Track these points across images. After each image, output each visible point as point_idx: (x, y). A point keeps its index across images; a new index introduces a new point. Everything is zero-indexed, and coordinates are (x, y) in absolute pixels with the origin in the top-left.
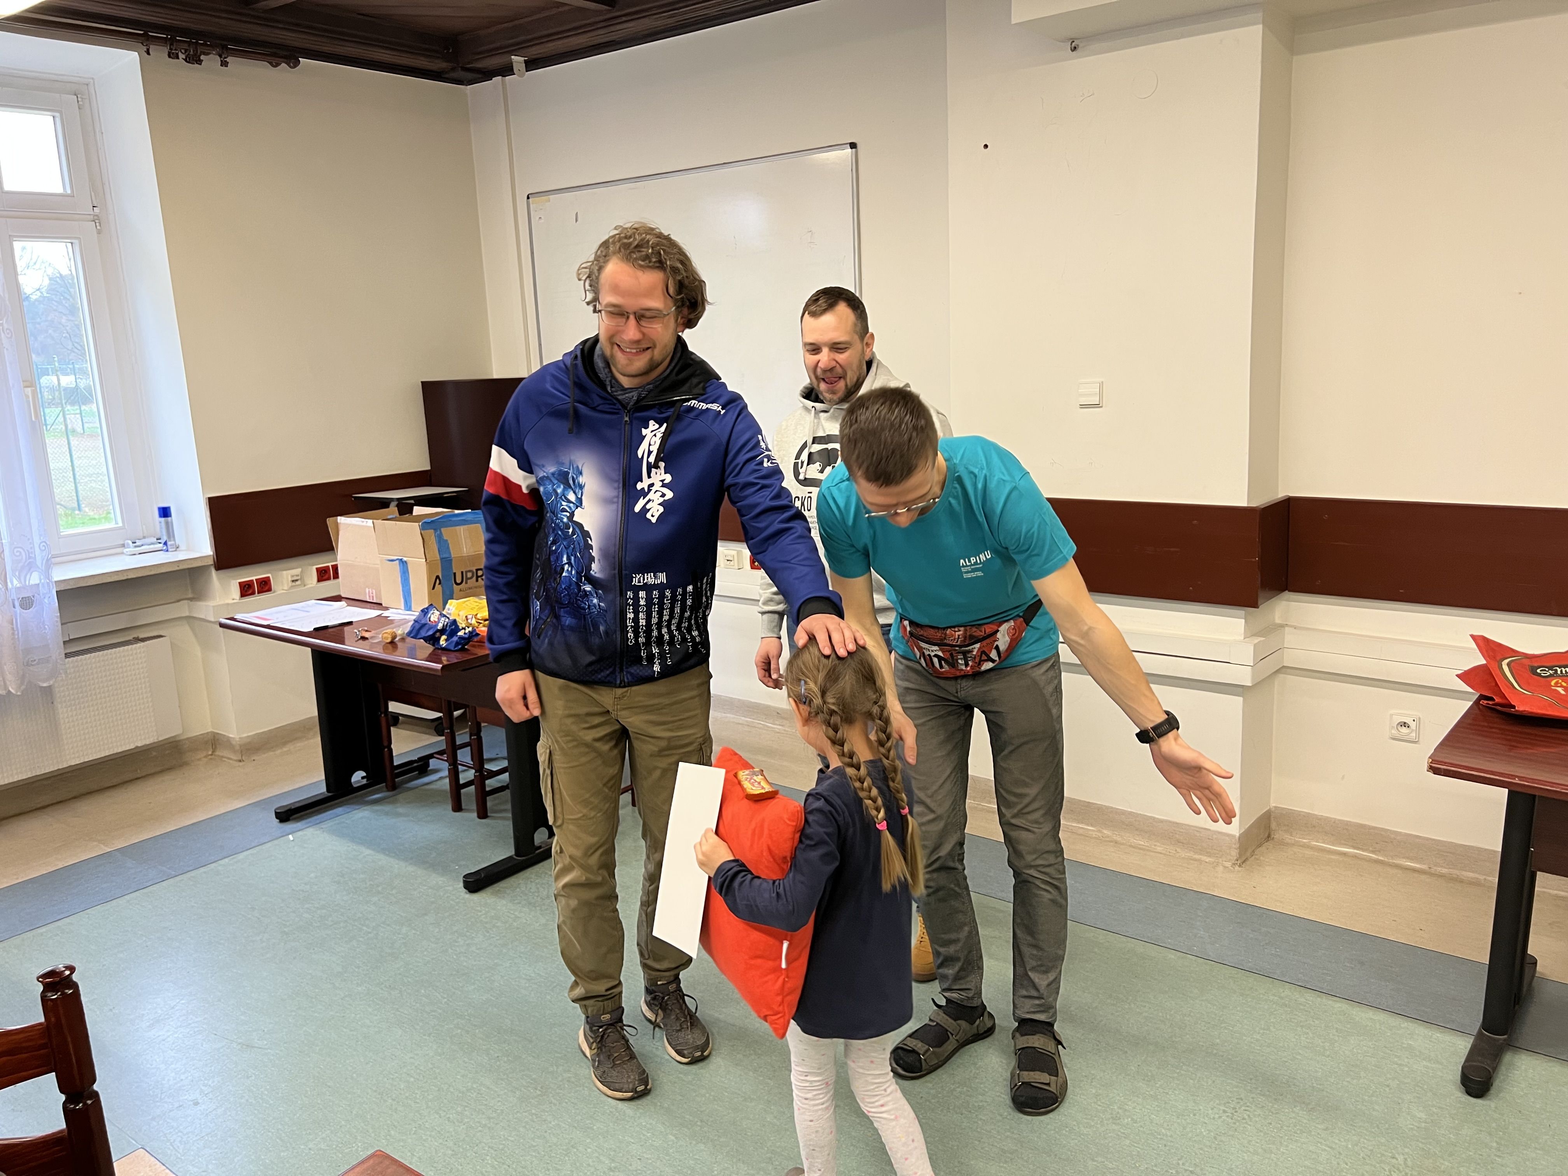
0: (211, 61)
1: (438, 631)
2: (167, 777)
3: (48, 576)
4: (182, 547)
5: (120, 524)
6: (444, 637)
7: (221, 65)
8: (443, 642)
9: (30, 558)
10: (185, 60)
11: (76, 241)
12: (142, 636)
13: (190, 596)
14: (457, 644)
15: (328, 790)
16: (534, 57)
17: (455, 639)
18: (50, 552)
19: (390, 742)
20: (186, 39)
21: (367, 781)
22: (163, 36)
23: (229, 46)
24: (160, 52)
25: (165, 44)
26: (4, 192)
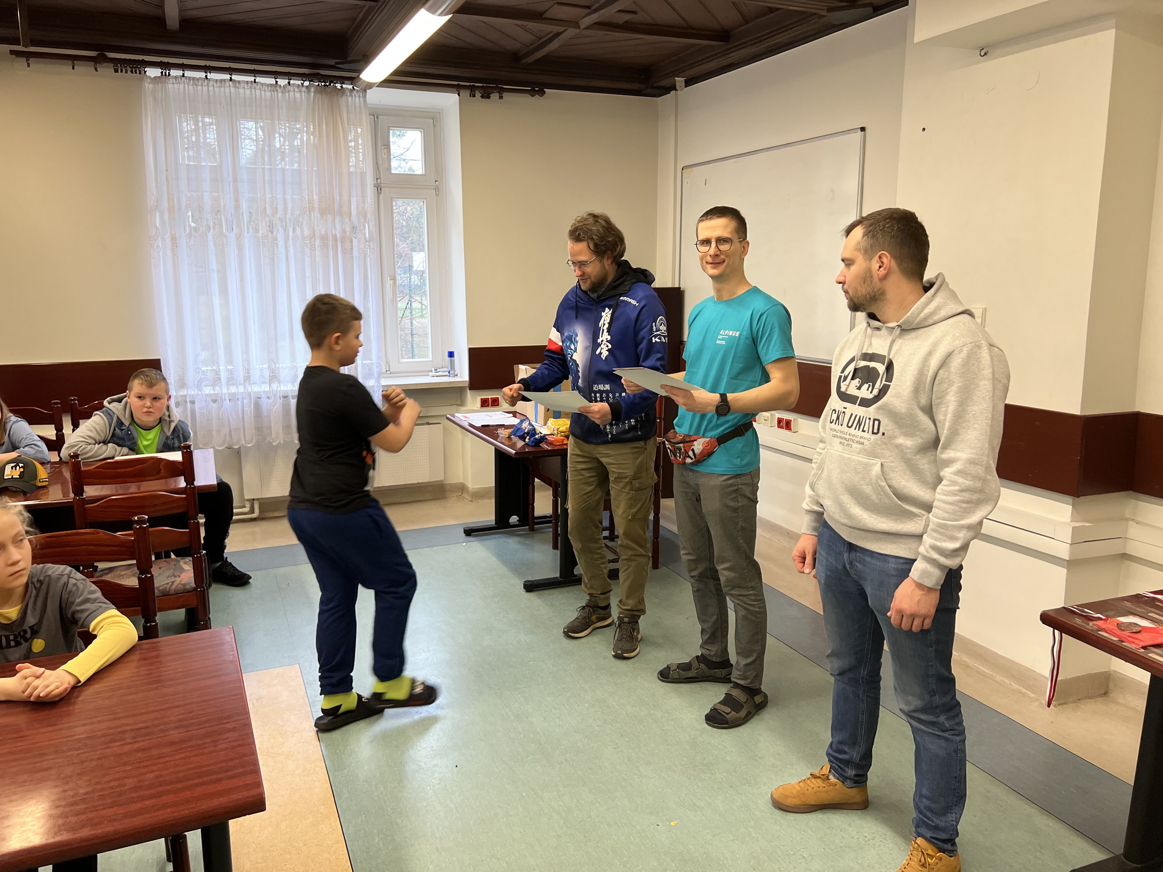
0: (495, 96)
2: (433, 503)
3: (378, 382)
4: (459, 376)
5: (431, 359)
6: (528, 437)
7: (499, 99)
8: (527, 440)
9: (370, 370)
10: (482, 97)
11: (425, 200)
12: (430, 422)
13: (459, 403)
14: (533, 442)
15: (496, 524)
16: (691, 77)
17: (532, 439)
18: (381, 369)
19: (534, 502)
20: (481, 85)
21: (517, 523)
22: (468, 84)
23: (504, 87)
24: (466, 93)
25: (468, 89)
26: (391, 174)
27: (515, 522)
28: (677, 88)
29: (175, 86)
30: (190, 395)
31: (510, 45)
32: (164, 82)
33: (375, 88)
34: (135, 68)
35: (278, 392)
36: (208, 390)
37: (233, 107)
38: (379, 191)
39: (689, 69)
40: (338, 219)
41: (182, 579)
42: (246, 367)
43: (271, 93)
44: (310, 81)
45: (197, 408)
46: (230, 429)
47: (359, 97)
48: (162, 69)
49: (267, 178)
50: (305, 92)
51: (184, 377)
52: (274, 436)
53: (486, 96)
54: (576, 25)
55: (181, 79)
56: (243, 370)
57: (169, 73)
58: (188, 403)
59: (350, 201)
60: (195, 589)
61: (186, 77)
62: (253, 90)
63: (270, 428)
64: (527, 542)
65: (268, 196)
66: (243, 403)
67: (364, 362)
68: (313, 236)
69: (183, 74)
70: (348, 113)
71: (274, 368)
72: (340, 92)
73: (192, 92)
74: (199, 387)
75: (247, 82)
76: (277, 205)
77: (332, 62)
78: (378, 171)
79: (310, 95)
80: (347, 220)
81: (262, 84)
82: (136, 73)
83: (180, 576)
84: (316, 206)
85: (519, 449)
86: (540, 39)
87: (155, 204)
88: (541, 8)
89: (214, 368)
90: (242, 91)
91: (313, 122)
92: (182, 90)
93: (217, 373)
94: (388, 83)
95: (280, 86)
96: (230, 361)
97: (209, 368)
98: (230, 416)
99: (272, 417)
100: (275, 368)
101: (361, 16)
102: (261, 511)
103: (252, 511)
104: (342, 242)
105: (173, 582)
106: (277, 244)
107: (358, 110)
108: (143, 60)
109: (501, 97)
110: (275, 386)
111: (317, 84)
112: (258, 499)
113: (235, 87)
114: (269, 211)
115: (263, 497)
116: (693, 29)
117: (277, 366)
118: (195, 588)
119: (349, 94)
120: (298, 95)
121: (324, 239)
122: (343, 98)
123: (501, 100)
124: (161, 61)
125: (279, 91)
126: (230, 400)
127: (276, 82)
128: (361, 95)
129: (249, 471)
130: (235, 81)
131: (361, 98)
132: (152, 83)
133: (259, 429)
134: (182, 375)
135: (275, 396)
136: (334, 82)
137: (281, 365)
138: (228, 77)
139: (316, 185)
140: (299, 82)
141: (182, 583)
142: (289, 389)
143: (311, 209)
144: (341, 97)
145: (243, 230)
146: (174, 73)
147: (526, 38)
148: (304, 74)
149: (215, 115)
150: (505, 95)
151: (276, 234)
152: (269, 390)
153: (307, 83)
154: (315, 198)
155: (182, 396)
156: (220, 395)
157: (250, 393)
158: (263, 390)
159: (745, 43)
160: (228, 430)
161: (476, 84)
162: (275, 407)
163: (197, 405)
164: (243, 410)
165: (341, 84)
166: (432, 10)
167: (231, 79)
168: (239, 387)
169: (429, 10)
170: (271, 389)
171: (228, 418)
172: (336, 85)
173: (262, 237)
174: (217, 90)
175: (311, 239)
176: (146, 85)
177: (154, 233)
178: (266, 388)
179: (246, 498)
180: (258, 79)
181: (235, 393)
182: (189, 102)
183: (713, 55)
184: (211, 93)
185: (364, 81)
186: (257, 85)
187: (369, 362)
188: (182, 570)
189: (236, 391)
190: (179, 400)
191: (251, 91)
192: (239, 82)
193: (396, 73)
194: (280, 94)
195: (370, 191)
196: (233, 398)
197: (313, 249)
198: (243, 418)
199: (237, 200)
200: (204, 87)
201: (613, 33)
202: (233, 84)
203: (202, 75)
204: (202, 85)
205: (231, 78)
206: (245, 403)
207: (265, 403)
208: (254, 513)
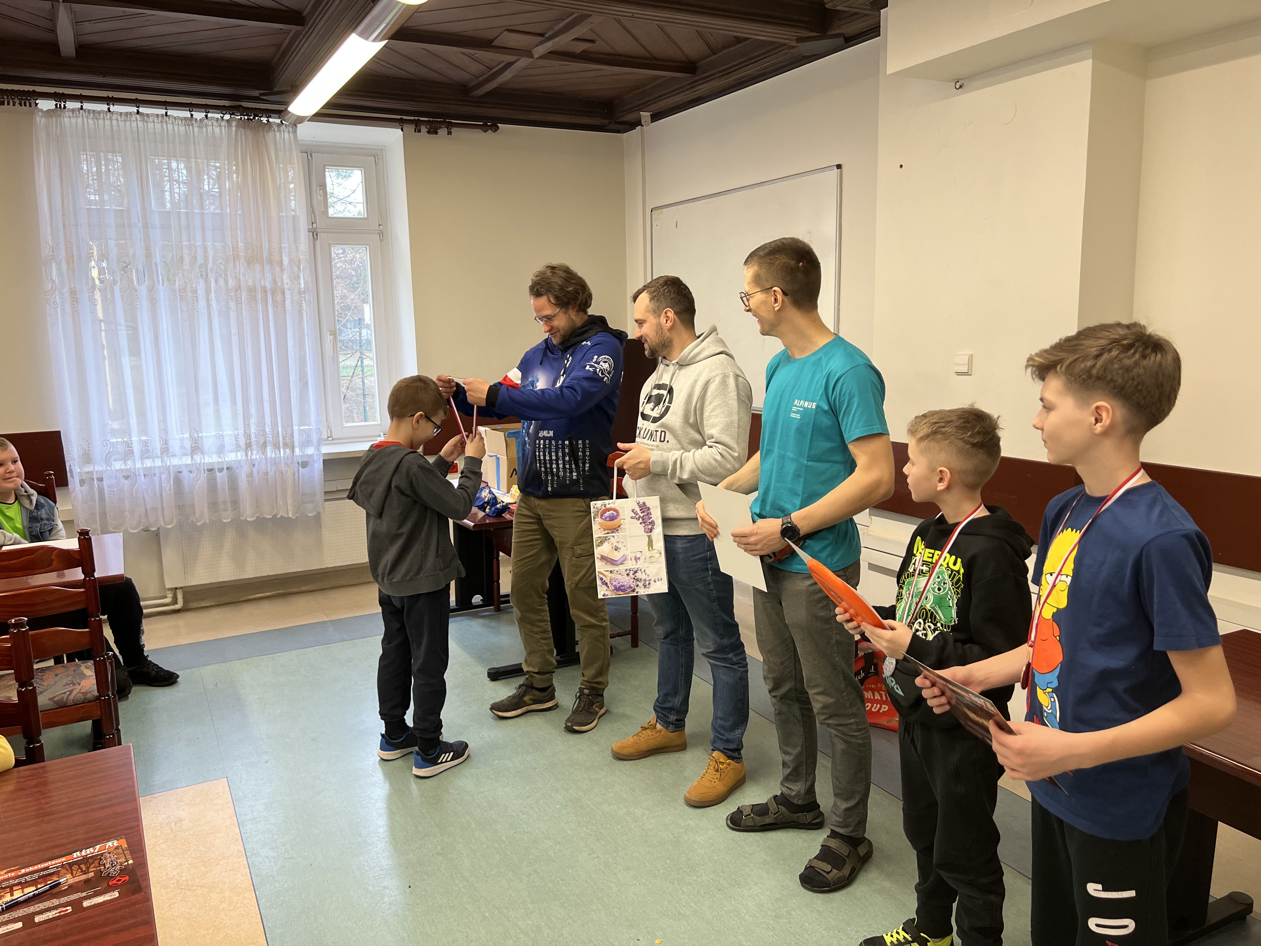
0: (443, 132)
1: (485, 502)
3: (319, 450)
6: (488, 507)
7: (448, 134)
8: (487, 510)
9: (309, 437)
10: (429, 132)
11: (368, 247)
14: (494, 512)
16: (657, 111)
17: (493, 509)
18: (321, 435)
19: (499, 579)
20: (427, 119)
21: (481, 603)
22: (413, 118)
23: (453, 121)
24: (410, 128)
25: (413, 123)
26: (328, 217)
27: (478, 602)
28: (643, 122)
29: (72, 119)
30: (97, 472)
31: (458, 75)
32: (60, 116)
33: (306, 123)
34: (24, 99)
35: (202, 465)
36: (118, 465)
37: (141, 144)
38: (315, 237)
39: (654, 103)
40: (267, 268)
41: (83, 686)
42: (164, 438)
43: (186, 128)
44: (231, 114)
45: (106, 488)
46: (146, 510)
47: (289, 132)
48: (56, 101)
49: (183, 222)
50: (225, 126)
51: (89, 450)
52: (198, 515)
53: (433, 131)
54: (529, 54)
55: (79, 112)
56: (160, 441)
57: (64, 105)
58: (95, 480)
59: (281, 247)
60: (98, 698)
61: (85, 110)
62: (164, 124)
63: (193, 506)
64: (493, 624)
65: (185, 243)
66: (161, 478)
67: (301, 428)
68: (238, 288)
69: (82, 106)
70: (276, 150)
71: (196, 437)
72: (266, 127)
73: (92, 126)
74: (107, 460)
75: (157, 115)
76: (196, 253)
77: (256, 93)
78: (313, 215)
79: (232, 130)
80: (278, 269)
81: (175, 118)
82: (25, 105)
83: (80, 684)
84: (242, 254)
85: (479, 521)
86: (491, 69)
87: (51, 254)
88: (490, 35)
89: (126, 440)
90: (151, 125)
91: (236, 159)
92: (80, 125)
93: (129, 445)
94: (320, 116)
95: (196, 119)
96: (143, 430)
97: (120, 440)
98: (145, 494)
99: (195, 492)
100: (198, 437)
101: (287, 42)
102: (185, 601)
103: (175, 602)
104: (273, 293)
105: (71, 691)
106: (197, 297)
107: (287, 147)
108: (34, 91)
109: (450, 133)
110: (198, 458)
111: (239, 117)
112: (181, 588)
113: (143, 121)
114: (187, 260)
115: (187, 585)
116: (656, 59)
117: (200, 435)
118: (97, 696)
119: (276, 129)
120: (217, 130)
121: (252, 291)
122: (270, 133)
123: (449, 136)
124: (55, 92)
125: (195, 125)
126: (145, 476)
127: (192, 115)
128: (291, 131)
129: (170, 556)
130: (142, 114)
131: (291, 134)
132: (44, 117)
133: (180, 508)
134: (87, 449)
135: (198, 469)
136: (259, 115)
137: (204, 434)
138: (135, 109)
139: (241, 230)
140: (218, 116)
141: (81, 691)
142: (214, 461)
143: (236, 257)
144: (268, 132)
145: (156, 280)
146: (70, 105)
147: (475, 68)
148: (224, 106)
149: (120, 152)
150: (454, 130)
151: (196, 287)
152: (191, 462)
153: (227, 117)
154: (241, 245)
155: (88, 473)
156: (133, 470)
157: (169, 466)
158: (184, 463)
159: (713, 75)
160: (144, 509)
161: (422, 119)
162: (199, 482)
163: (106, 483)
164: (161, 486)
165: (267, 117)
166: (365, 35)
167: (138, 112)
168: (156, 460)
169: (361, 35)
170: (193, 462)
171: (144, 497)
172: (262, 119)
173: (179, 290)
174: (122, 124)
175: (236, 291)
176: (38, 119)
177: (50, 285)
178: (187, 460)
179: (167, 587)
180: (170, 112)
181: (151, 467)
182: (89, 138)
183: (679, 89)
184: (115, 128)
185: (293, 114)
186: (169, 118)
187: (307, 427)
188: (83, 676)
189: (153, 466)
190: (84, 478)
191: (162, 125)
192: (148, 115)
193: (330, 105)
194: (196, 129)
195: (304, 237)
196: (149, 473)
197: (238, 302)
198: (161, 495)
199: (148, 248)
200: (106, 122)
201: (570, 63)
202: (141, 118)
203: (105, 107)
204: (104, 119)
205: (138, 110)
206: (163, 479)
207: (186, 477)
208: (177, 604)
